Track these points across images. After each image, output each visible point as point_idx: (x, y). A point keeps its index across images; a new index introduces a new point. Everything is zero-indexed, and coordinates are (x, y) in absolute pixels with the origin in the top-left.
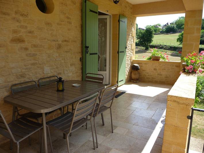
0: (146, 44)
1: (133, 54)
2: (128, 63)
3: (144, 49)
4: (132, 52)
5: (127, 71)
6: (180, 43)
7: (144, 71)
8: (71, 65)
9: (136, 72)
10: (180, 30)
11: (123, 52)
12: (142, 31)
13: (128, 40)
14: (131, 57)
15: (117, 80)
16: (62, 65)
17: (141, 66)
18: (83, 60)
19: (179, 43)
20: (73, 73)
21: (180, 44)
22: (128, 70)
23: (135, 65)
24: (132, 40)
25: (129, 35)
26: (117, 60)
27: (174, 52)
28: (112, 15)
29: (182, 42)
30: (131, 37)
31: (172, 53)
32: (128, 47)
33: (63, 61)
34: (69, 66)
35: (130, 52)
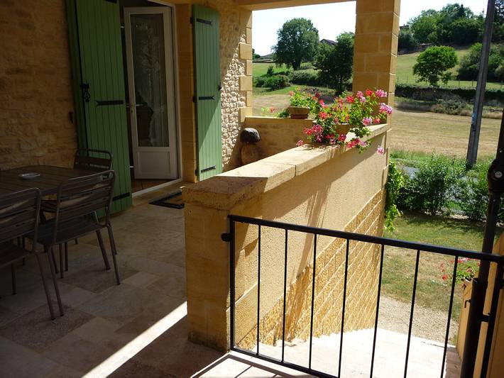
0: (337, 81)
1: (246, 103)
2: (229, 126)
3: (334, 94)
4: (243, 98)
5: (229, 145)
6: (420, 77)
7: (272, 144)
8: (42, 130)
9: (252, 147)
10: (424, 44)
11: (211, 98)
12: (328, 48)
13: (225, 68)
14: (240, 111)
15: (195, 168)
16: (11, 131)
17: (266, 133)
18: (77, 119)
19: (418, 77)
20: (49, 150)
21: (421, 80)
22: (231, 142)
23: (247, 129)
24: (241, 69)
25: (231, 56)
26: (194, 118)
27: (406, 99)
28: (177, 5)
29: (425, 76)
30: (237, 60)
31: (402, 103)
32: (229, 85)
33: (14, 121)
34: (36, 132)
35: (235, 99)
